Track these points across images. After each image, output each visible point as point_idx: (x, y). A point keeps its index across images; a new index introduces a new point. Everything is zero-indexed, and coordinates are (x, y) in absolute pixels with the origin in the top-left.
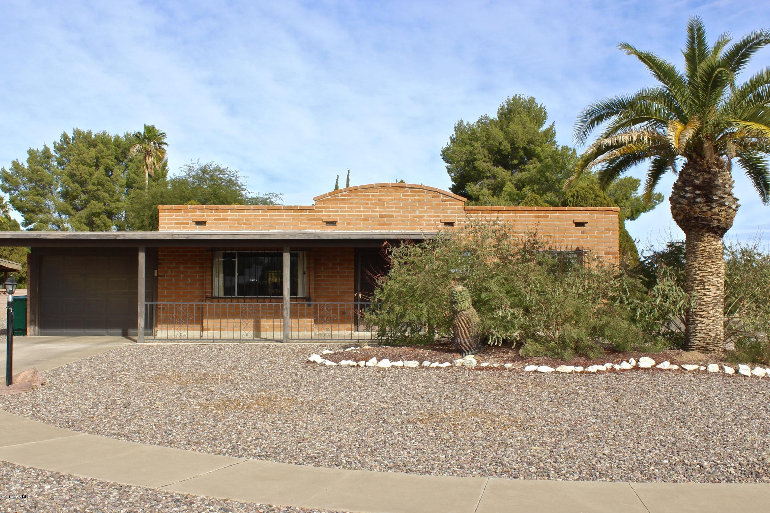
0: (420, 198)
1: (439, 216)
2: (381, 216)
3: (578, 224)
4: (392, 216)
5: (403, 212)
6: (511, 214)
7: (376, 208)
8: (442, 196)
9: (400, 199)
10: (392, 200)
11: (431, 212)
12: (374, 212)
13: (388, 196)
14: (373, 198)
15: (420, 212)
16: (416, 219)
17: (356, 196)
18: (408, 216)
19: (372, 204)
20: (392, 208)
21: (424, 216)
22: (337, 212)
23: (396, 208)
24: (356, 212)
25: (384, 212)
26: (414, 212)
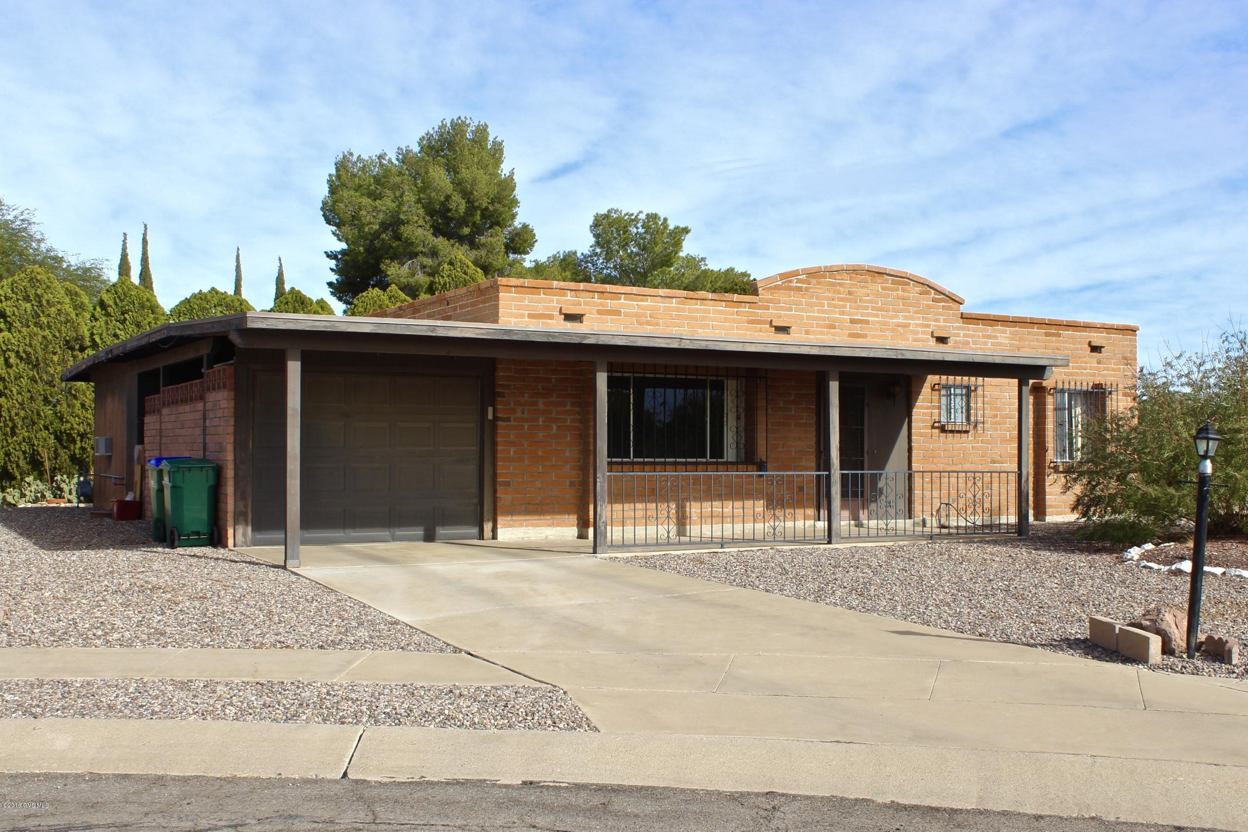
0: (905, 294)
1: (928, 326)
2: (852, 321)
3: (1095, 349)
4: (867, 322)
5: (883, 316)
6: (1017, 329)
7: (845, 306)
8: (933, 292)
9: (877, 294)
10: (868, 295)
11: (919, 319)
12: (843, 313)
13: (862, 287)
14: (842, 289)
15: (905, 318)
16: (899, 328)
17: (819, 283)
18: (887, 324)
19: (840, 299)
20: (867, 308)
21: (910, 324)
22: (790, 309)
23: (873, 309)
24: (818, 311)
25: (856, 314)
26: (897, 317)
